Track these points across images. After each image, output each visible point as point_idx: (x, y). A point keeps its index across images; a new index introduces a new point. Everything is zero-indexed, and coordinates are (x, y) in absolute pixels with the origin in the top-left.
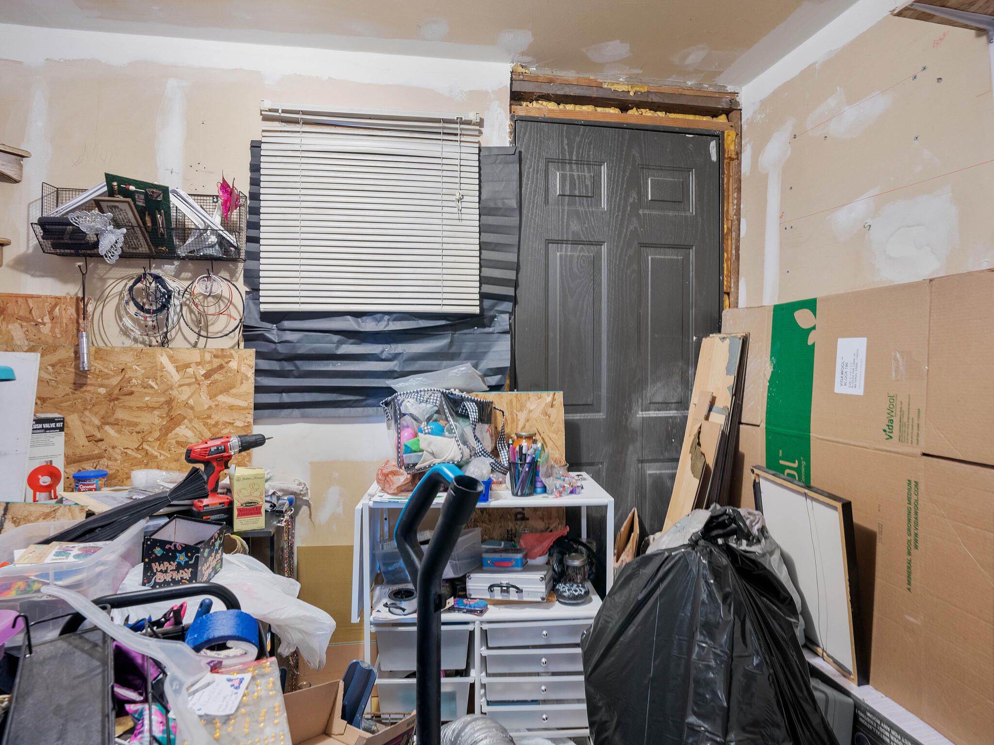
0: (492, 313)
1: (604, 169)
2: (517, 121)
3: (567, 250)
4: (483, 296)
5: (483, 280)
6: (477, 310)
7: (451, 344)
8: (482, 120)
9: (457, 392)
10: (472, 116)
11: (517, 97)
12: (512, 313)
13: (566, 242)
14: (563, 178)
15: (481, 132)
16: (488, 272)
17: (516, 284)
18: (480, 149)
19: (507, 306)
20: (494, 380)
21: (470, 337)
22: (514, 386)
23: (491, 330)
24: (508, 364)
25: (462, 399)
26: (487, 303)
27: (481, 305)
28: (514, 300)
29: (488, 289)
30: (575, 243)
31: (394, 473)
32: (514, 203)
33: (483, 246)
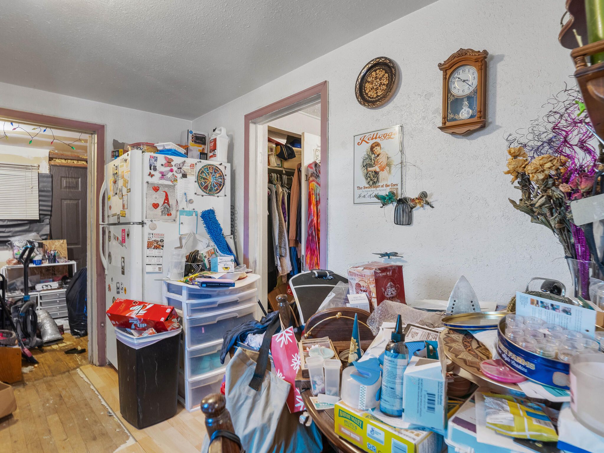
0: (43, 219)
1: (80, 180)
2: (51, 166)
3: (68, 202)
4: (40, 214)
5: (40, 210)
6: (38, 218)
7: (30, 227)
8: (39, 166)
9: (31, 240)
10: (36, 165)
11: (51, 159)
12: (50, 219)
13: (68, 199)
14: (66, 182)
15: (39, 169)
16: (41, 208)
17: (51, 211)
18: (38, 174)
19: (49, 217)
20: (44, 237)
21: (36, 226)
22: (51, 238)
23: (43, 224)
24: (48, 233)
25: (33, 242)
26: (41, 216)
27: (40, 218)
28: (51, 215)
29: (41, 212)
30: (70, 199)
31: (12, 260)
32: (50, 189)
33: (40, 201)
